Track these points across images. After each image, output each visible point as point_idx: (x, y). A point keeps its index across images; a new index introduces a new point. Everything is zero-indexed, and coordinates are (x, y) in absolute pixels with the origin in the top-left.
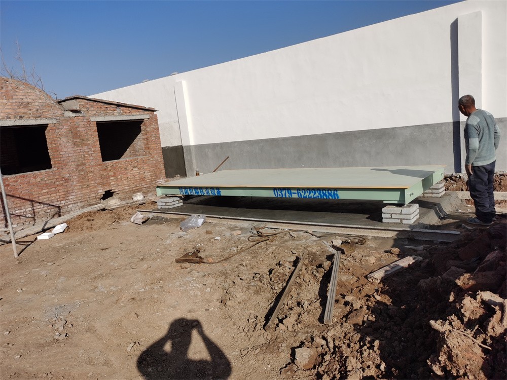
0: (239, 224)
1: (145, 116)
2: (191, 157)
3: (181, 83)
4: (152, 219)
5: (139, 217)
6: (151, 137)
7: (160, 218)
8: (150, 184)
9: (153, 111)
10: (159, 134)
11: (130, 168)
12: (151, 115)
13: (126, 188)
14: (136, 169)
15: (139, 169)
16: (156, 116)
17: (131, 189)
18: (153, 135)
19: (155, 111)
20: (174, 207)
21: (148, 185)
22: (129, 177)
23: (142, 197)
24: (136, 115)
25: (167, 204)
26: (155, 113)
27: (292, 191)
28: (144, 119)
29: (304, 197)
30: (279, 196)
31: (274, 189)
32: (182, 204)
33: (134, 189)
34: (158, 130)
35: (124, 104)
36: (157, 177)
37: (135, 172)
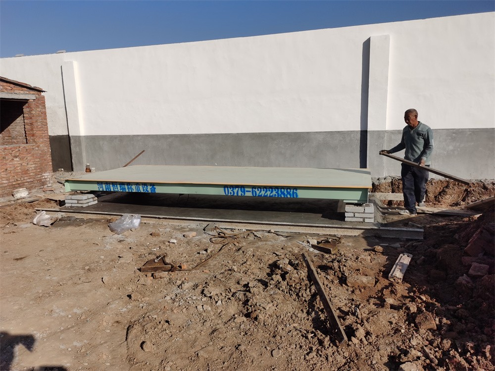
0: (186, 224)
1: (30, 96)
2: (80, 149)
3: (71, 63)
4: (60, 220)
5: (45, 217)
6: (36, 121)
7: (73, 219)
8: (34, 178)
9: (40, 91)
10: (46, 119)
11: (10, 157)
12: (37, 96)
13: (4, 182)
14: (17, 159)
15: (22, 159)
16: (44, 97)
17: (10, 184)
18: (40, 119)
19: (43, 91)
20: (89, 206)
21: (31, 180)
22: (9, 169)
23: (27, 193)
24: (19, 94)
25: (80, 202)
26: (42, 94)
27: (246, 189)
28: (28, 100)
29: (259, 196)
30: (229, 194)
31: (225, 186)
32: (96, 202)
33: (14, 183)
34: (45, 114)
35: (5, 78)
36: (43, 170)
37: (16, 162)
